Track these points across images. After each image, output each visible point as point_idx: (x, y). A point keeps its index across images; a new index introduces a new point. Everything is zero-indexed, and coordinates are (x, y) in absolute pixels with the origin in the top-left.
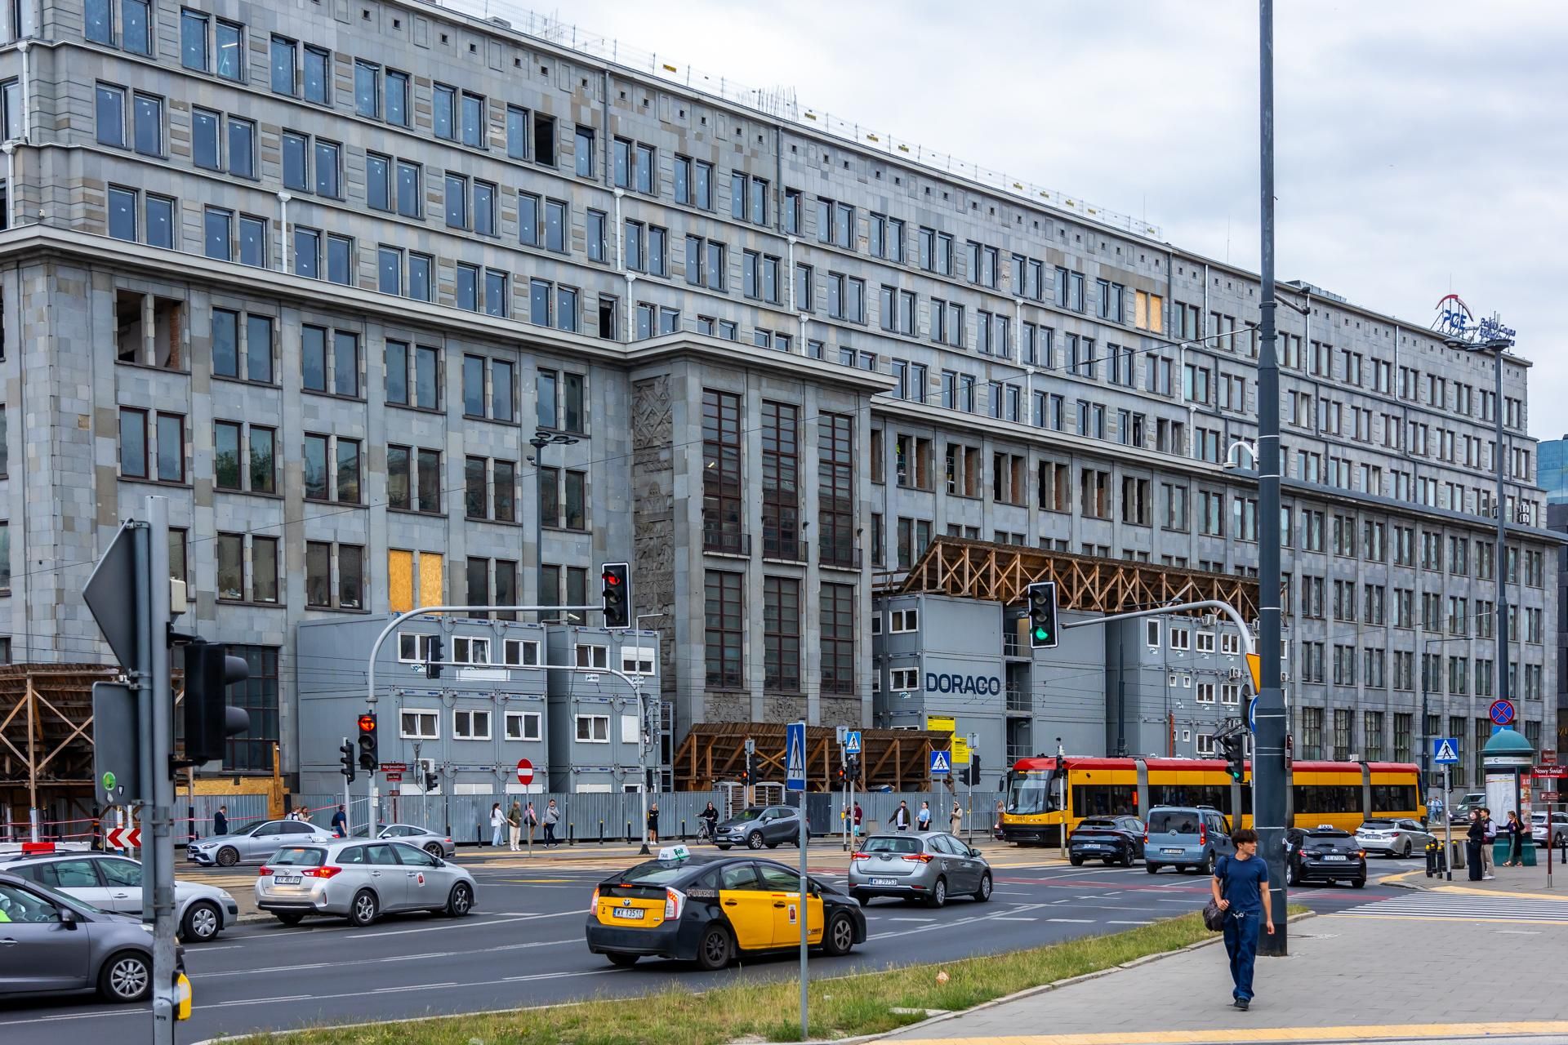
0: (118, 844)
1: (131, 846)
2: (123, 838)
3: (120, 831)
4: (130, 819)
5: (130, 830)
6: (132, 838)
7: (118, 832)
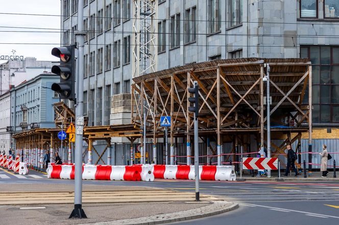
0: (261, 167)
1: (269, 169)
2: (264, 164)
3: (263, 159)
4: (269, 152)
5: (269, 159)
6: (270, 164)
7: (261, 160)
